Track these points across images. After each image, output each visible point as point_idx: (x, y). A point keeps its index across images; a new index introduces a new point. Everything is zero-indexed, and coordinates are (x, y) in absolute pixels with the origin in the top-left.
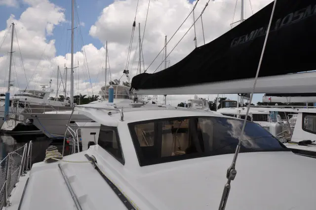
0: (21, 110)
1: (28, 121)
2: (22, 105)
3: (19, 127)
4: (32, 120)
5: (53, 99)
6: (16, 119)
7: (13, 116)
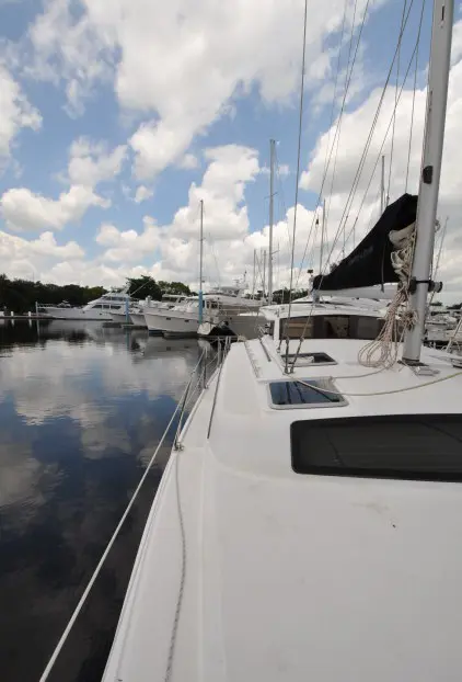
0: (216, 311)
1: (223, 323)
2: (214, 306)
3: (215, 331)
4: (227, 323)
5: (248, 297)
6: (211, 323)
7: (208, 319)
